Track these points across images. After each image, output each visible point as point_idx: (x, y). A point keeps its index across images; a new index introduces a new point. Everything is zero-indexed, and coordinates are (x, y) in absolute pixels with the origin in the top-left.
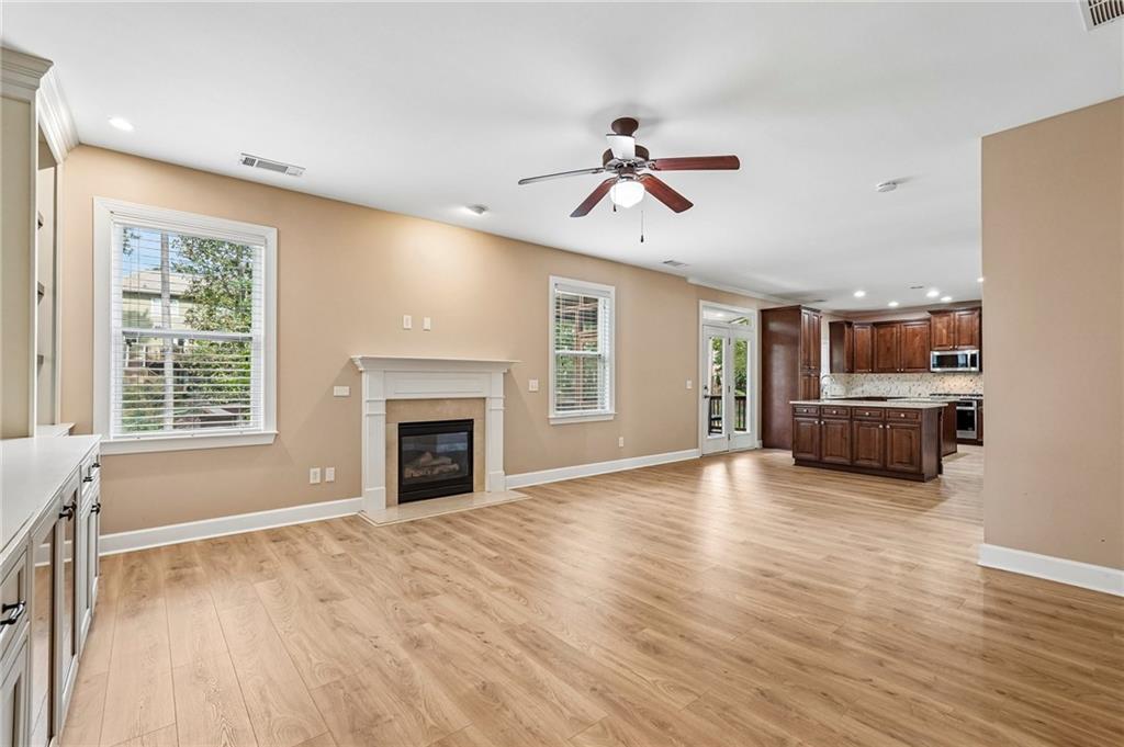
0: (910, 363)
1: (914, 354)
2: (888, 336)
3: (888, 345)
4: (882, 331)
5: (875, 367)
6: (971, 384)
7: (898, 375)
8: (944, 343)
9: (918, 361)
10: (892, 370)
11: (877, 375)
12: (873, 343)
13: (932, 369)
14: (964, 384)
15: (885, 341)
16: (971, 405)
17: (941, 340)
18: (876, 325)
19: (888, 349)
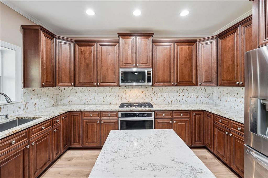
0: (104, 77)
1: (107, 70)
2: (88, 53)
3: (87, 61)
4: (83, 48)
5: (77, 81)
6: (142, 95)
7: (96, 88)
8: (130, 61)
9: (110, 77)
10: (90, 84)
11: (80, 88)
12: (75, 59)
13: (121, 84)
14: (139, 95)
15: (85, 59)
16: (150, 115)
17: (127, 59)
18: (79, 43)
19: (88, 65)
